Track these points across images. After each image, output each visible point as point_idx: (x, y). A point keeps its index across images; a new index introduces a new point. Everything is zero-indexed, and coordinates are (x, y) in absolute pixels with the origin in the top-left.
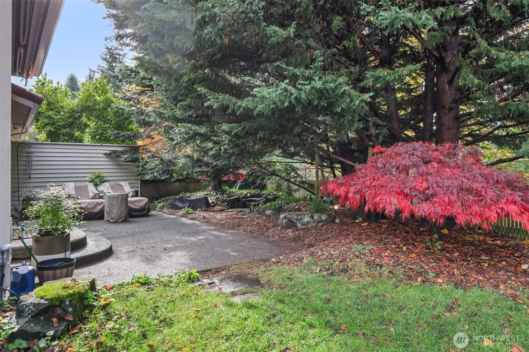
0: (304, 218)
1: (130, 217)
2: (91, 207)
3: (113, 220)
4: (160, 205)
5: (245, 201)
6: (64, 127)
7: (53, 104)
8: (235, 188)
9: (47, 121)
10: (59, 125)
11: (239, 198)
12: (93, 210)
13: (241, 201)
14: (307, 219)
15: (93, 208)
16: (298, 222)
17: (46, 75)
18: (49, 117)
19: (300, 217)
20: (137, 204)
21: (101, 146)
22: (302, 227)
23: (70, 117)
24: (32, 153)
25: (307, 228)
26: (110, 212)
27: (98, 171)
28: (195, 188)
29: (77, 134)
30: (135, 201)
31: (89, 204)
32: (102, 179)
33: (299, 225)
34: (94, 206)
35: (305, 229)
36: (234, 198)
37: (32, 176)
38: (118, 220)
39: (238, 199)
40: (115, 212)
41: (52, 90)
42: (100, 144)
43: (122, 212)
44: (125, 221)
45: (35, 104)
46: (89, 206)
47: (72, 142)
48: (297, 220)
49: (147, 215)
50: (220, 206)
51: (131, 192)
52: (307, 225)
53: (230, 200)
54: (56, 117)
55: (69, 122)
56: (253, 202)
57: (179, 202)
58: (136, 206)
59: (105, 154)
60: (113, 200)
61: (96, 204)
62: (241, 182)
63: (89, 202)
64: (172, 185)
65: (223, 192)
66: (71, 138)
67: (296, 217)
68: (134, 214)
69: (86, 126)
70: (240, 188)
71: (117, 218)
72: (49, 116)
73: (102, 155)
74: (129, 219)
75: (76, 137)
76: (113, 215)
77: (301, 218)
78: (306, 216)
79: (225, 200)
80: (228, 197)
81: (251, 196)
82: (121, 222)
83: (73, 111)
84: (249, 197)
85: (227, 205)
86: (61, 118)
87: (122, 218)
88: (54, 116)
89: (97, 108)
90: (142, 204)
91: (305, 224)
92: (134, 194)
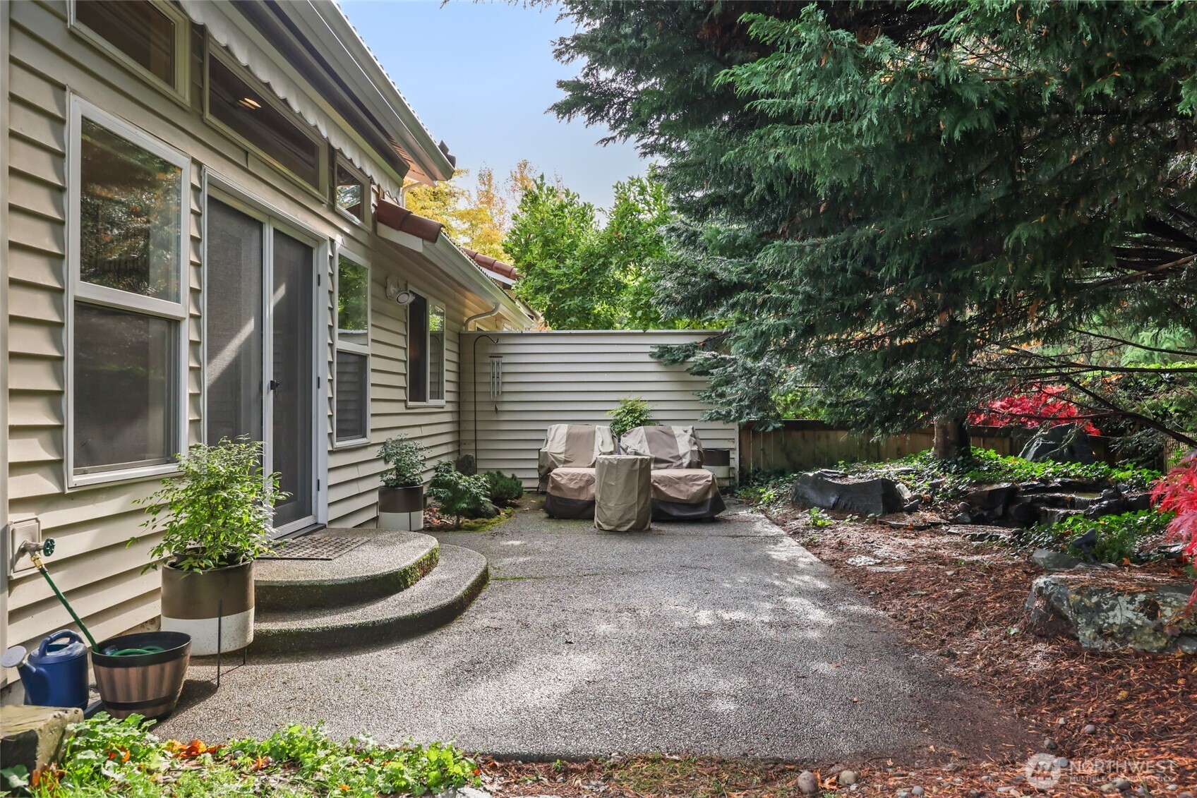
0: (1112, 608)
1: (654, 520)
2: (576, 486)
3: (608, 524)
4: (771, 493)
5: (1034, 500)
6: (570, 293)
7: (553, 242)
8: (1023, 457)
9: (538, 282)
10: (561, 291)
11: (1012, 492)
12: (579, 494)
13: (1019, 500)
14: (1123, 613)
15: (581, 489)
16: (1082, 621)
17: (542, 177)
18: (544, 274)
19: (1095, 599)
20: (683, 487)
21: (644, 334)
22: (1097, 645)
23: (583, 270)
24: (500, 356)
25: (1117, 654)
26: (602, 503)
27: (634, 397)
28: (899, 449)
29: (599, 307)
30: (680, 479)
31: (571, 480)
32: (637, 418)
33: (1086, 634)
34: (582, 484)
35: (1106, 656)
36: (996, 486)
37: (500, 408)
38: (619, 526)
39: (1011, 494)
40: (611, 504)
41: (552, 211)
42: (641, 331)
43: (631, 507)
44: (639, 530)
45: (426, 242)
46: (572, 485)
47: (586, 328)
48: (1080, 610)
49: (711, 520)
50: (937, 511)
51: (688, 455)
52: (1124, 641)
53: (978, 495)
54: (557, 271)
55: (582, 281)
56: (1064, 507)
57: (812, 488)
58: (681, 491)
59: (652, 355)
60: (608, 473)
61: (588, 481)
62: (1045, 437)
63: (573, 475)
64: (828, 437)
65: (970, 464)
66: (586, 318)
67: (1074, 598)
68: (675, 513)
69: (620, 286)
70: (1036, 458)
71: (617, 522)
72: (543, 270)
73: (647, 358)
74: (652, 526)
75: (599, 315)
76: (608, 513)
77: (1098, 604)
78: (1123, 600)
79: (965, 492)
80: (975, 485)
81: (1065, 487)
82: (627, 531)
83: (591, 255)
84: (1055, 489)
85: (965, 509)
86: (565, 275)
87: (628, 521)
88: (552, 271)
89: (638, 240)
90: (695, 489)
91: (1112, 635)
92: (696, 459)
